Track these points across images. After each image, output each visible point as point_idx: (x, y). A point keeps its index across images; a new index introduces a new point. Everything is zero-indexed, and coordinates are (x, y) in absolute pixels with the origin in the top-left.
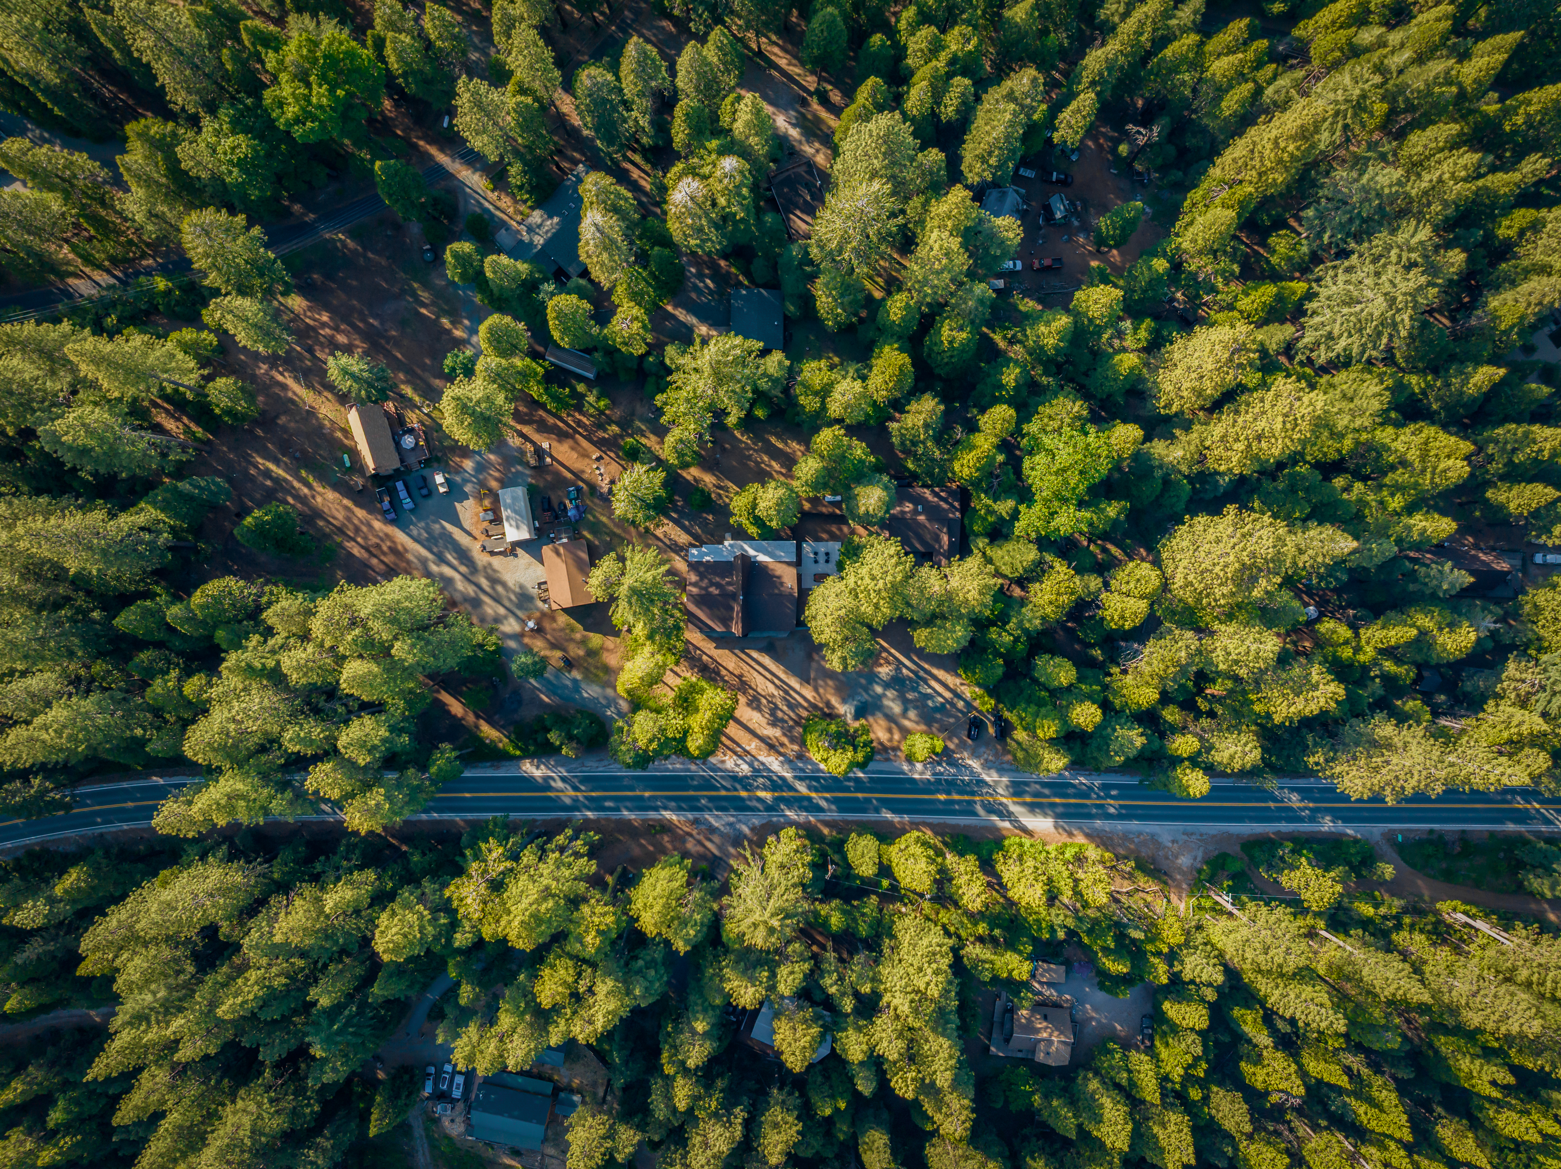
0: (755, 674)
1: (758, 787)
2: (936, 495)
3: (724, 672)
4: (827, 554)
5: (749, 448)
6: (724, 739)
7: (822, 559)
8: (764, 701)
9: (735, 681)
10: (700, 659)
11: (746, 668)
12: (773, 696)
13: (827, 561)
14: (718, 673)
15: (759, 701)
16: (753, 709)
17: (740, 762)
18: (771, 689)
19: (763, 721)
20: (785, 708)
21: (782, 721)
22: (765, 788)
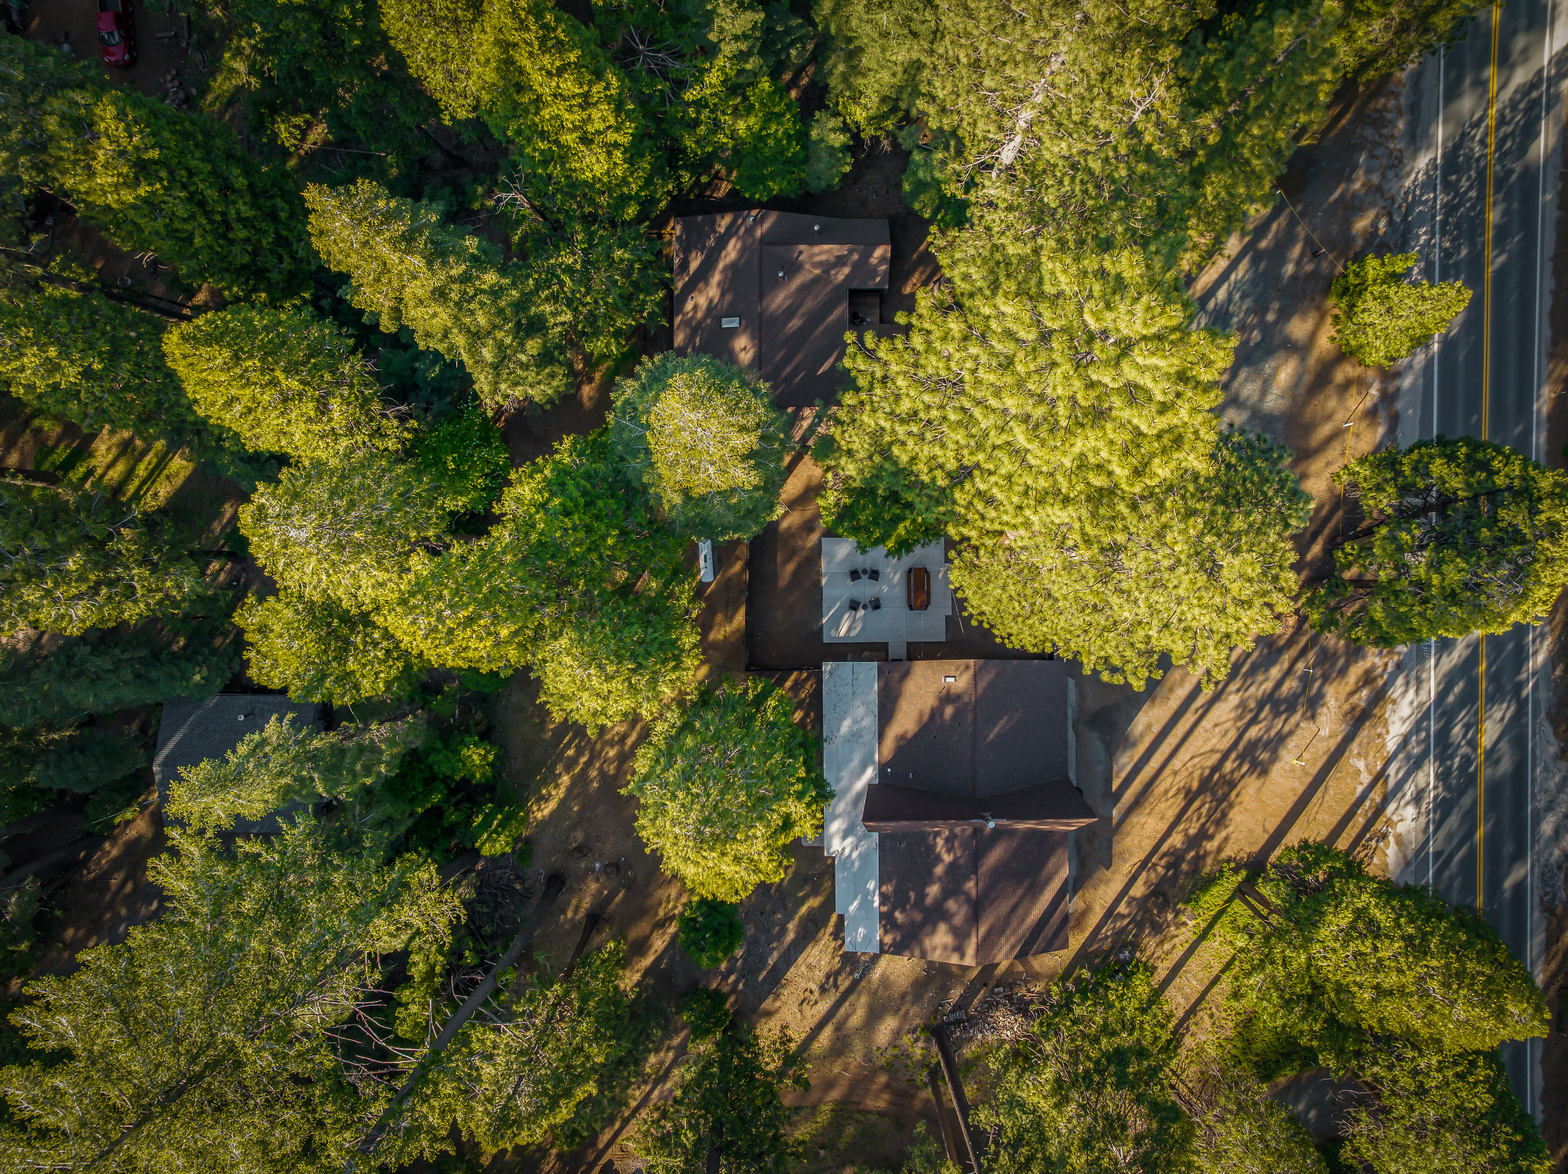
0: (1184, 755)
1: (1473, 744)
2: (703, 274)
3: (1177, 840)
4: (855, 575)
5: (581, 780)
6: (1342, 844)
7: (866, 589)
8: (1253, 732)
9: (1204, 805)
10: (1142, 903)
11: (1166, 782)
12: (1242, 705)
13: (874, 575)
14: (1176, 858)
15: (1253, 745)
16: (1274, 758)
17: (1410, 790)
18: (1224, 711)
19: (1307, 729)
20: (1275, 672)
21: (1306, 680)
22: (1475, 725)
